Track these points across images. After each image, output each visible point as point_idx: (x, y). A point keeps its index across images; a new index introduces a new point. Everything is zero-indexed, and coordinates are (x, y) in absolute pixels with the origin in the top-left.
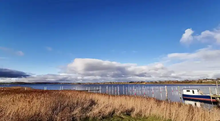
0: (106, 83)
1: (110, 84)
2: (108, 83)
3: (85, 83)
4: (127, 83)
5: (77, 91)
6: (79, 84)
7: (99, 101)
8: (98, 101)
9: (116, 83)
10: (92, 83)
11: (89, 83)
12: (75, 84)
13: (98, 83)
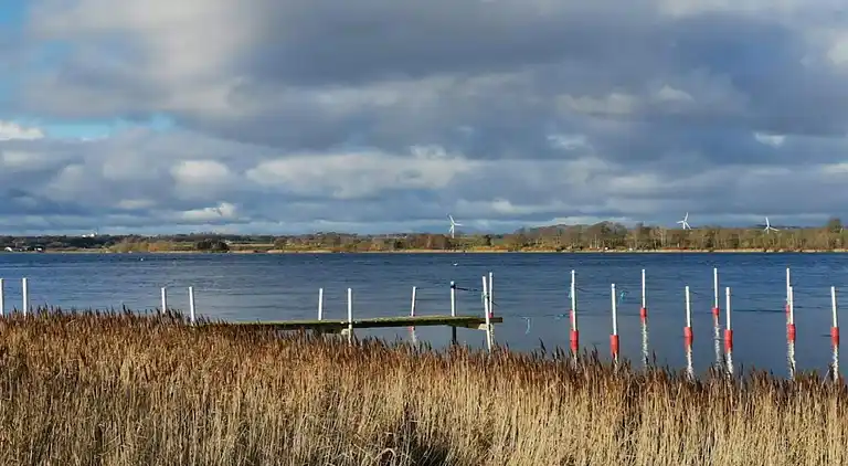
0: (550, 231)
1: (595, 248)
2: (576, 234)
3: (281, 241)
4: (824, 238)
5: (204, 327)
6: (211, 246)
7: (497, 449)
8: (485, 444)
9: (680, 237)
10: (369, 239)
11: (337, 239)
12: (152, 249)
13: (449, 244)
